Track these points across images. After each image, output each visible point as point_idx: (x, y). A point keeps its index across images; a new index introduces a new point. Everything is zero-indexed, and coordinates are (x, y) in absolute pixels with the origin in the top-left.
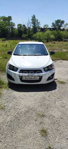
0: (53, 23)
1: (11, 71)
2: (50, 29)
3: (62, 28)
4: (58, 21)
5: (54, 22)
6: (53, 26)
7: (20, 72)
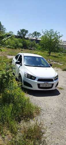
0: (18, 32)
1: (29, 79)
2: (16, 36)
3: (26, 37)
4: (23, 31)
5: (20, 31)
6: (18, 34)
7: (38, 81)
